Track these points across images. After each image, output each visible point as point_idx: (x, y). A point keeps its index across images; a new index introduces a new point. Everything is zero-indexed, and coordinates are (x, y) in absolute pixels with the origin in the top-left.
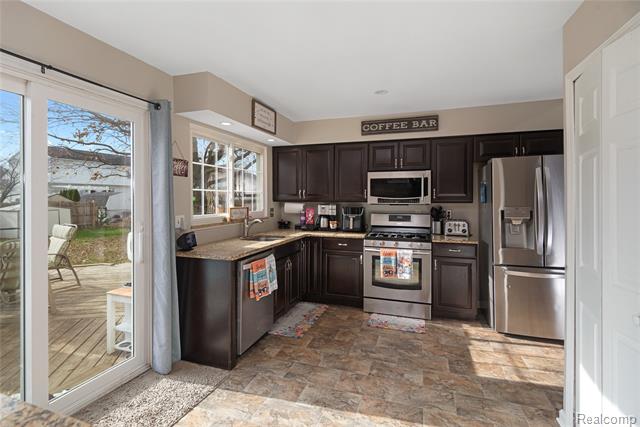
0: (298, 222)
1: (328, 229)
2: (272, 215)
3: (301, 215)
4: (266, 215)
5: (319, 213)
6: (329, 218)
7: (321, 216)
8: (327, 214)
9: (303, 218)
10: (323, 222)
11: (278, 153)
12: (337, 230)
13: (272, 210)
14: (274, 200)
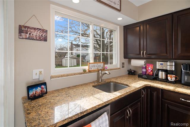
0: (140, 72)
1: (166, 81)
2: (123, 67)
3: (143, 68)
4: (119, 67)
5: (158, 68)
6: (167, 72)
7: (159, 70)
8: (164, 68)
9: (144, 70)
10: (162, 75)
11: (128, 29)
12: (176, 82)
13: (123, 64)
14: (125, 57)
